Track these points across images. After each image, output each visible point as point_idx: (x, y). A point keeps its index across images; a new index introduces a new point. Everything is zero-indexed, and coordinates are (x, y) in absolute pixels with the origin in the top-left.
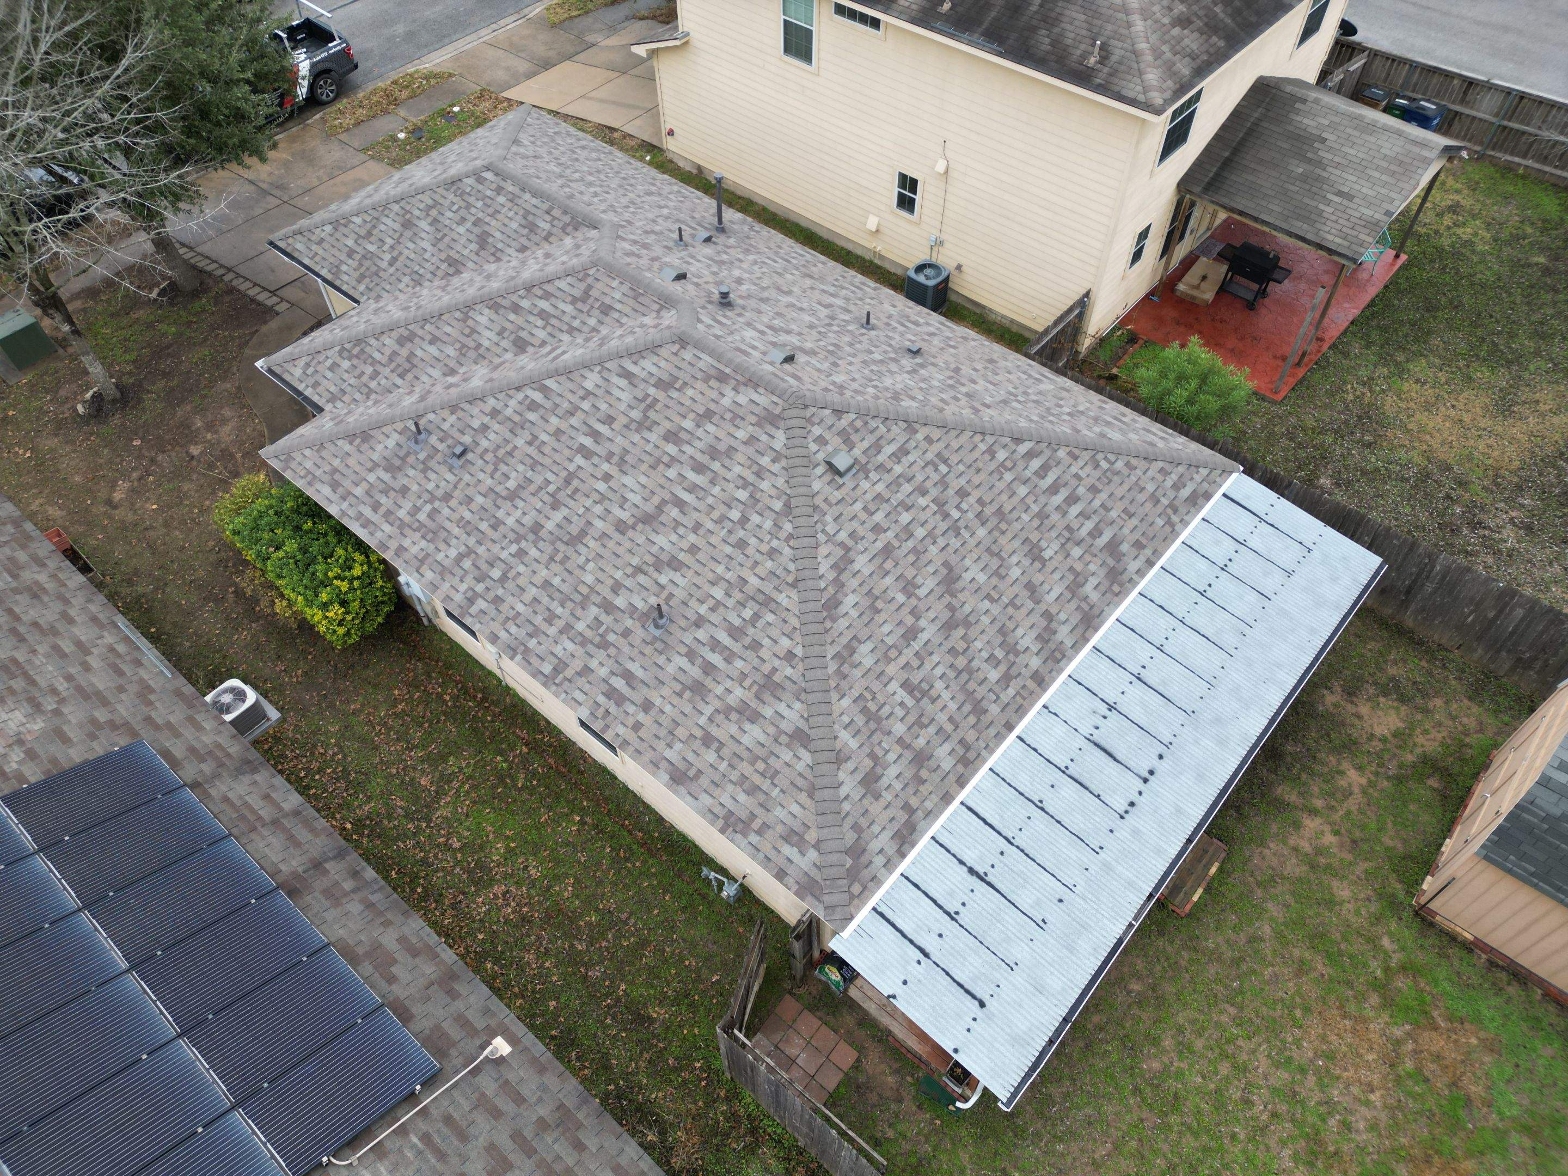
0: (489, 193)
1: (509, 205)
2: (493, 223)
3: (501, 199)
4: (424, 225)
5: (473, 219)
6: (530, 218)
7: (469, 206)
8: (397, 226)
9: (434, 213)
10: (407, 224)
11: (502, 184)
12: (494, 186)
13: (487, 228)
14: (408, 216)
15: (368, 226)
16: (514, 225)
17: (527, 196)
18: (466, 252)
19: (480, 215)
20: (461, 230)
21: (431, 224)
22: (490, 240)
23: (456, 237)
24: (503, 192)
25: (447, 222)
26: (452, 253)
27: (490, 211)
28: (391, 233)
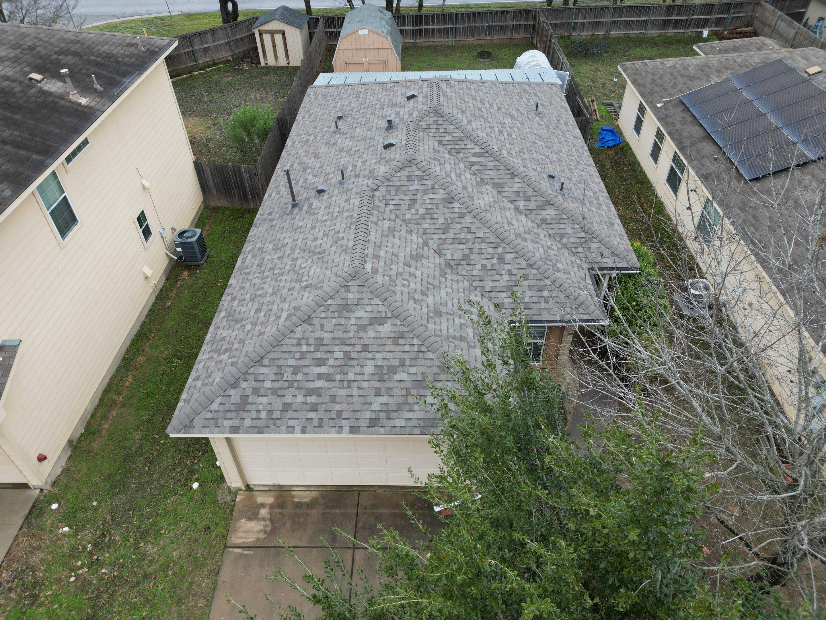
0: (382, 263)
1: (383, 248)
2: (401, 255)
3: (382, 253)
4: (430, 300)
5: (406, 268)
6: (386, 233)
7: (399, 274)
8: (443, 319)
9: (417, 296)
10: (438, 313)
11: (370, 256)
12: (375, 261)
13: (408, 258)
14: (432, 315)
15: (457, 342)
16: (396, 241)
17: (371, 238)
18: (432, 266)
19: (401, 265)
20: (418, 273)
21: (427, 295)
22: (414, 253)
23: (425, 275)
24: (376, 253)
25: (419, 285)
26: (437, 274)
27: (394, 258)
28: (451, 322)
